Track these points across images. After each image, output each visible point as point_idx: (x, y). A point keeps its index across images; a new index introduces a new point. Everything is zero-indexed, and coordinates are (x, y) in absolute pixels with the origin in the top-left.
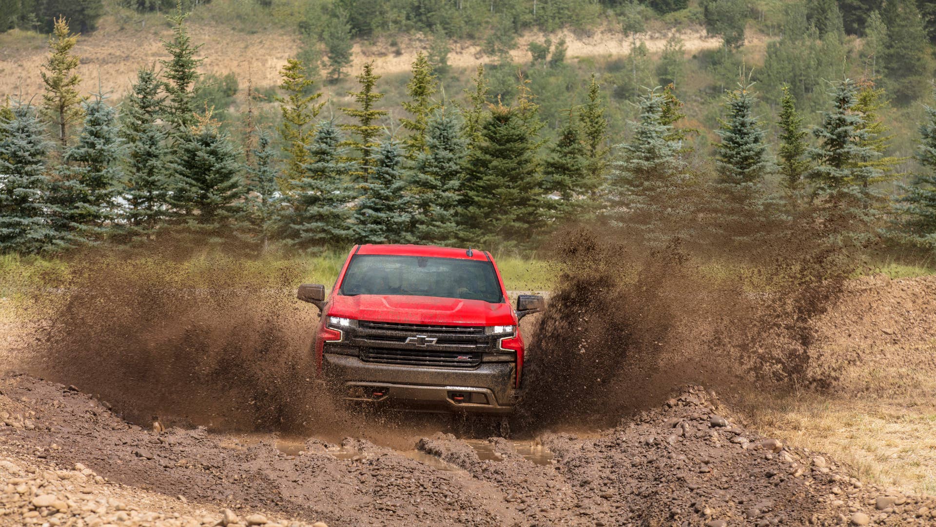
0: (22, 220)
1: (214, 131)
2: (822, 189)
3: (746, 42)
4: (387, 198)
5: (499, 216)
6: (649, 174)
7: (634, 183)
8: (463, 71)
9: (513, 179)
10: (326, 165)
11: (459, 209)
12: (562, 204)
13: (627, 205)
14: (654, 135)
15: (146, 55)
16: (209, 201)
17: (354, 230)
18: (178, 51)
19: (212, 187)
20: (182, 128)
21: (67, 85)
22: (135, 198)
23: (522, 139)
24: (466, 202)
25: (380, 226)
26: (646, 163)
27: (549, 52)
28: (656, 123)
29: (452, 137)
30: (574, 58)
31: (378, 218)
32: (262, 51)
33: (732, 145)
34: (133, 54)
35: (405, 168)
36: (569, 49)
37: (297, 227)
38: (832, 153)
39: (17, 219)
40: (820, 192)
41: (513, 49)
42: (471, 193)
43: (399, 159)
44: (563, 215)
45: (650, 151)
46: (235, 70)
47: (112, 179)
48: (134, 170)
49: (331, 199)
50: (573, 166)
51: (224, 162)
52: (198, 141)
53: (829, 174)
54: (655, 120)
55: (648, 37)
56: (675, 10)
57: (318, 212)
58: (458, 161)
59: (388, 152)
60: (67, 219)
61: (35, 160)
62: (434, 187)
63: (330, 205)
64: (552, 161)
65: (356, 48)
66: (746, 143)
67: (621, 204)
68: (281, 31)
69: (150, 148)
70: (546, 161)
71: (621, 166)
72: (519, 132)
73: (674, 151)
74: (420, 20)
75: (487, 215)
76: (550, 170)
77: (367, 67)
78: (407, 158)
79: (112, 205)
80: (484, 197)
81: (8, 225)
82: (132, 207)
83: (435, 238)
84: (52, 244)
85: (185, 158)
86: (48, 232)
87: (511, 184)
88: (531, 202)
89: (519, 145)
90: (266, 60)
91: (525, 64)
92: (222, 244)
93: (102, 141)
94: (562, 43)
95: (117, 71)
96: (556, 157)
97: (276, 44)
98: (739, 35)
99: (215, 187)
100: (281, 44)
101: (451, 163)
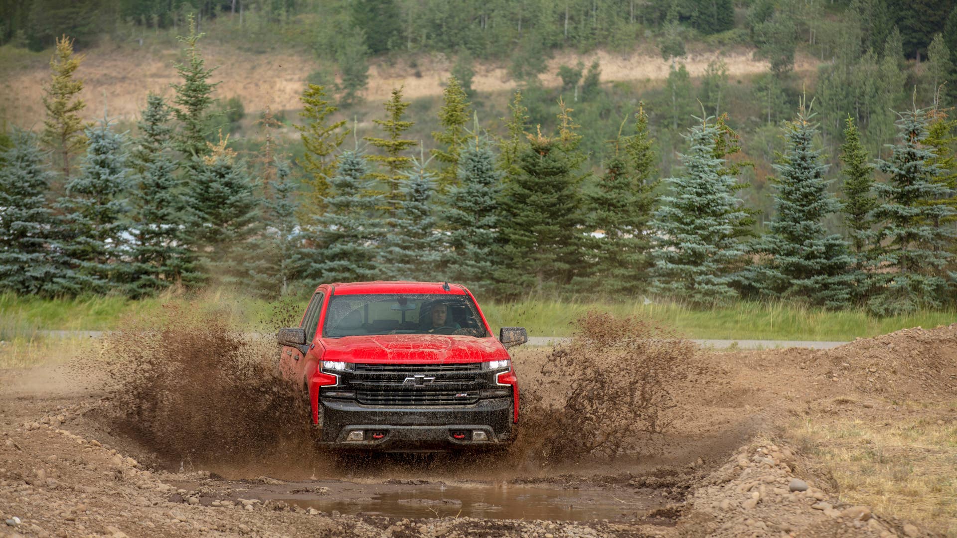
0: (20, 256)
1: (229, 161)
2: (890, 229)
3: (796, 66)
4: (416, 235)
5: (538, 256)
6: (701, 210)
7: (685, 221)
8: (488, 96)
9: (554, 215)
10: (351, 199)
11: (495, 247)
12: (606, 243)
13: (677, 245)
14: (706, 169)
15: (145, 76)
16: (223, 236)
17: (380, 270)
18: (190, 74)
19: (227, 222)
20: (195, 158)
21: (70, 111)
22: (142, 234)
23: (562, 171)
24: (503, 240)
25: (408, 266)
26: (698, 199)
27: (581, 76)
28: (708, 156)
29: (487, 170)
30: (607, 82)
31: (406, 256)
32: (270, 73)
33: (791, 180)
34: (130, 75)
35: (435, 203)
36: (603, 73)
37: (318, 266)
38: (900, 190)
39: (15, 255)
40: (887, 232)
41: (543, 72)
42: (507, 231)
43: (430, 193)
44: (607, 255)
45: (701, 185)
46: (240, 92)
47: (118, 212)
48: (142, 202)
49: (356, 236)
50: (618, 202)
51: (240, 195)
52: (212, 172)
53: (896, 213)
54: (708, 152)
55: (689, 60)
56: (718, 31)
57: (342, 249)
58: (494, 196)
59: (418, 185)
60: (69, 256)
61: (35, 191)
62: (467, 224)
63: (355, 242)
64: (596, 196)
65: (373, 71)
66: (807, 178)
67: (670, 243)
68: (291, 51)
69: (159, 179)
70: (589, 196)
71: (672, 202)
72: (559, 165)
73: (728, 186)
74: (442, 41)
75: (524, 255)
76: (594, 205)
77: (395, 93)
78: (437, 191)
79: (118, 242)
80: (522, 235)
81: (6, 262)
82: (139, 243)
83: (468, 279)
84: (53, 283)
85: (198, 191)
86: (48, 269)
87: (550, 221)
88: (573, 240)
89: (559, 178)
90: (275, 82)
91: (556, 89)
92: (236, 283)
93: (108, 171)
94: (596, 66)
95: (113, 93)
96: (600, 193)
97: (286, 66)
98: (788, 58)
99: (230, 222)
100: (291, 66)
101: (486, 198)
